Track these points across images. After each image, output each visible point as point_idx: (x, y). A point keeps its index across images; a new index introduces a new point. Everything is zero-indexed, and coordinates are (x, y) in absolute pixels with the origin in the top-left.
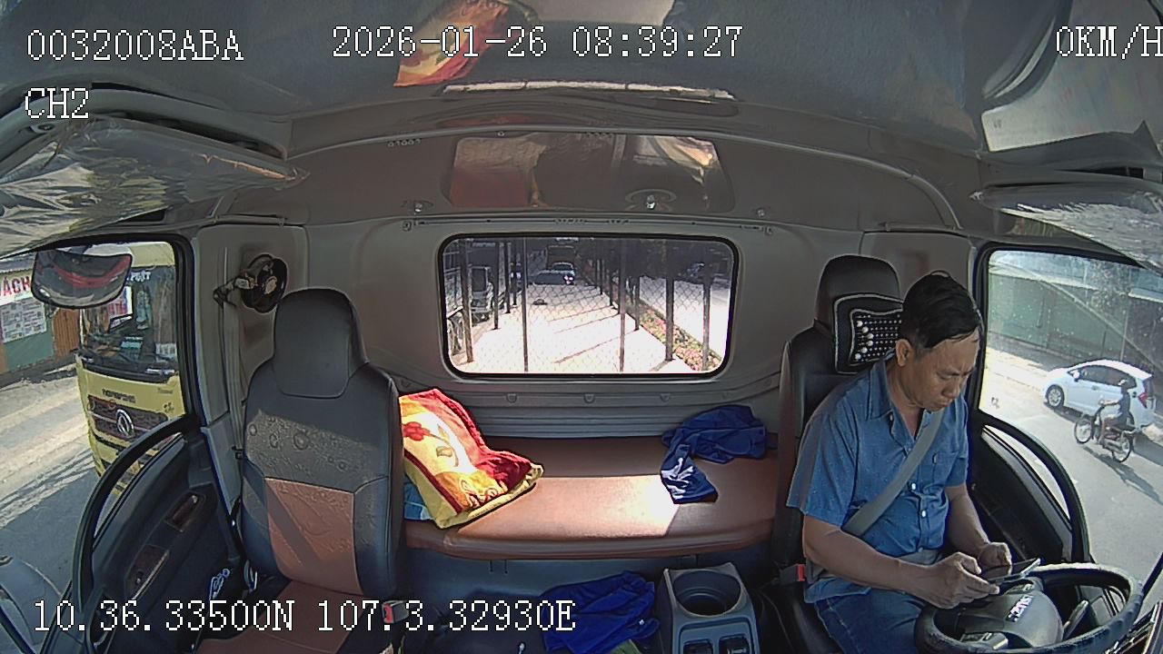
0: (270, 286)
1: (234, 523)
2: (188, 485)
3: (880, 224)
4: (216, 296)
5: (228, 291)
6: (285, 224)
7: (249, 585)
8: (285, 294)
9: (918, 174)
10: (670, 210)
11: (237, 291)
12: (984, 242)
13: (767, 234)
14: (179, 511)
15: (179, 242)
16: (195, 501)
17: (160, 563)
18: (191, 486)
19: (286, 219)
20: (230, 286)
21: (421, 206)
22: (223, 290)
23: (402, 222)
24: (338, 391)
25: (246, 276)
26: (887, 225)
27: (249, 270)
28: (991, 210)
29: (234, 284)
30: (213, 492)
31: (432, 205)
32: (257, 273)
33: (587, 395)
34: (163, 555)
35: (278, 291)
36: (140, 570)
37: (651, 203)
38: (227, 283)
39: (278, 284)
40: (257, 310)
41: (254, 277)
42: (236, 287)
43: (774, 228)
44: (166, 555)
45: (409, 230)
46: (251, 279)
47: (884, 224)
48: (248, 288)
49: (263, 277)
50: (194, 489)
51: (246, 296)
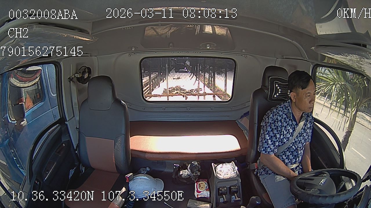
0: (86, 76)
1: (76, 152)
2: (62, 141)
3: (282, 56)
4: (69, 80)
5: (73, 78)
6: (90, 56)
7: (82, 171)
8: (91, 78)
9: (294, 41)
10: (214, 49)
11: (75, 78)
12: (315, 64)
13: (245, 57)
14: (59, 150)
15: (57, 64)
16: (64, 146)
17: (54, 166)
18: (63, 141)
19: (91, 54)
20: (73, 76)
21: (134, 48)
22: (71, 78)
23: (128, 54)
24: (108, 108)
25: (78, 73)
26: (284, 56)
27: (79, 71)
28: (318, 53)
29: (74, 76)
30: (70, 142)
31: (138, 48)
32: (82, 72)
33: (188, 108)
34: (54, 163)
35: (89, 77)
36: (47, 169)
37: (208, 47)
38: (72, 76)
39: (89, 75)
40: (82, 83)
41: (81, 73)
42: (75, 77)
43: (248, 56)
44: (55, 163)
45: (130, 56)
46: (80, 74)
47: (283, 56)
48: (79, 77)
49: (84, 73)
50: (63, 142)
51: (78, 79)
